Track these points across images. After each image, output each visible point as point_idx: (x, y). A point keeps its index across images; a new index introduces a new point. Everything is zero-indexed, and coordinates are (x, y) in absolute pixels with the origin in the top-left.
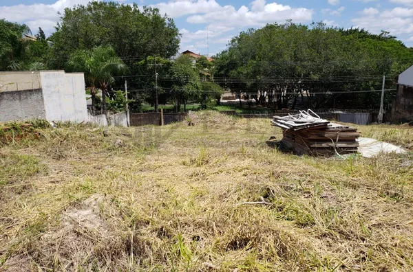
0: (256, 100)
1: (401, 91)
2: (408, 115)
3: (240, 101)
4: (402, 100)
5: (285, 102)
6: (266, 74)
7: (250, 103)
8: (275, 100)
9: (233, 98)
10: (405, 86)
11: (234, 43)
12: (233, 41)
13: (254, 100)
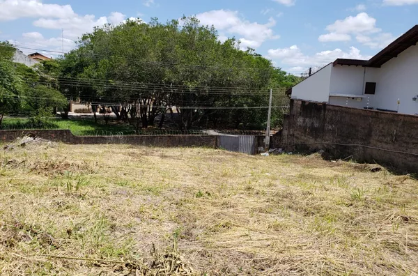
0: (117, 114)
1: (297, 108)
2: (311, 141)
3: (95, 115)
4: (300, 120)
5: (152, 118)
6: (123, 78)
7: (108, 118)
8: (138, 115)
9: (88, 111)
10: (303, 102)
11: (86, 41)
12: (85, 38)
13: (113, 114)
